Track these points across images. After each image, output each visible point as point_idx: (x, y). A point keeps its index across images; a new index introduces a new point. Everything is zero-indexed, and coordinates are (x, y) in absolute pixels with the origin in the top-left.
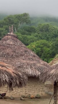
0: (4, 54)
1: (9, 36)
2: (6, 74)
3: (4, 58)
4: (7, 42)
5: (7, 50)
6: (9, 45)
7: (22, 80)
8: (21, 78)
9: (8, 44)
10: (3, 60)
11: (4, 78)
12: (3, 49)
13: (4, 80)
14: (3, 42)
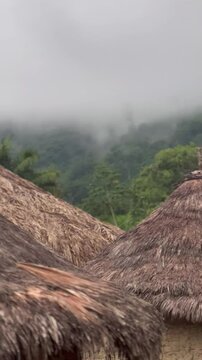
0: (175, 243)
1: (195, 181)
2: (51, 315)
3: (175, 259)
4: (188, 202)
5: (186, 229)
6: (194, 211)
7: (125, 333)
8: (121, 327)
9: (190, 210)
10: (170, 265)
11: (43, 328)
12: (173, 228)
13: (45, 335)
14: (173, 203)
